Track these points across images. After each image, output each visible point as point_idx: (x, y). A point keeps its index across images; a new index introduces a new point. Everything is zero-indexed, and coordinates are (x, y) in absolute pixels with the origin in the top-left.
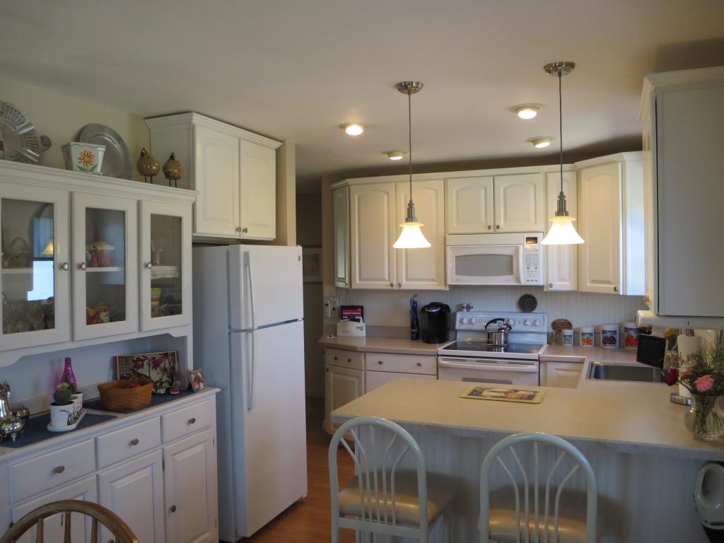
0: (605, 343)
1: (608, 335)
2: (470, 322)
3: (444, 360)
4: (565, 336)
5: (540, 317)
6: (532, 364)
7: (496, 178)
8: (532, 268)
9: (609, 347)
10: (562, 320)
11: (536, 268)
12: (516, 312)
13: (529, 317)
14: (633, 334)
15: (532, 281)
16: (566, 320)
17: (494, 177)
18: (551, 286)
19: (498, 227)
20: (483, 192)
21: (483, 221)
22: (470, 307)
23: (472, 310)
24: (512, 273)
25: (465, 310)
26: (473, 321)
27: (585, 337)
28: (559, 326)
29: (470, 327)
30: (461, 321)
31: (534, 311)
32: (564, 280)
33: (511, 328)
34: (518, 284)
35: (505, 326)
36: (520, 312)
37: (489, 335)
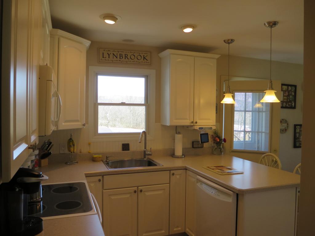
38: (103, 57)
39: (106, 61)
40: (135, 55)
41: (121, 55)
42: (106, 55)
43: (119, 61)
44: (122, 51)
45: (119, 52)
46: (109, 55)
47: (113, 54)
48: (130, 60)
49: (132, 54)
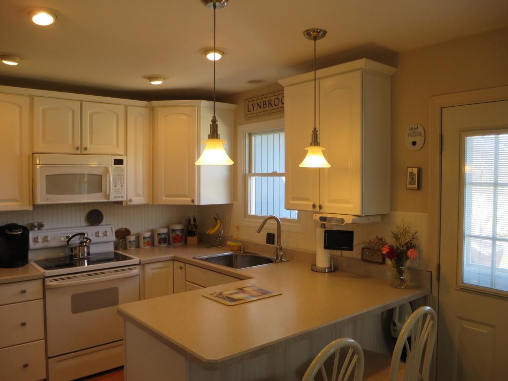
0: (161, 243)
1: (163, 236)
2: (45, 239)
3: (51, 281)
4: (130, 242)
5: (108, 229)
6: (134, 269)
7: (84, 103)
8: (118, 186)
9: (163, 245)
10: (123, 229)
11: (122, 186)
12: (85, 226)
13: (100, 229)
14: (179, 233)
15: (119, 197)
16: (126, 229)
17: (81, 102)
18: (131, 201)
19: (86, 149)
20: (70, 115)
21: (70, 142)
22: (42, 226)
23: (43, 228)
24: (101, 191)
25: (36, 229)
26: (49, 239)
27: (146, 240)
28: (122, 234)
29: (45, 245)
30: (36, 240)
31: (101, 224)
32: (139, 195)
33: (91, 240)
34: (107, 200)
35: (85, 240)
36: (89, 226)
37: (72, 250)
38: (248, 111)
39: (252, 115)
40: (279, 98)
41: (265, 103)
42: (251, 108)
43: (263, 111)
44: (265, 96)
45: (262, 99)
46: (253, 106)
47: (257, 104)
48: (274, 107)
49: (276, 97)
